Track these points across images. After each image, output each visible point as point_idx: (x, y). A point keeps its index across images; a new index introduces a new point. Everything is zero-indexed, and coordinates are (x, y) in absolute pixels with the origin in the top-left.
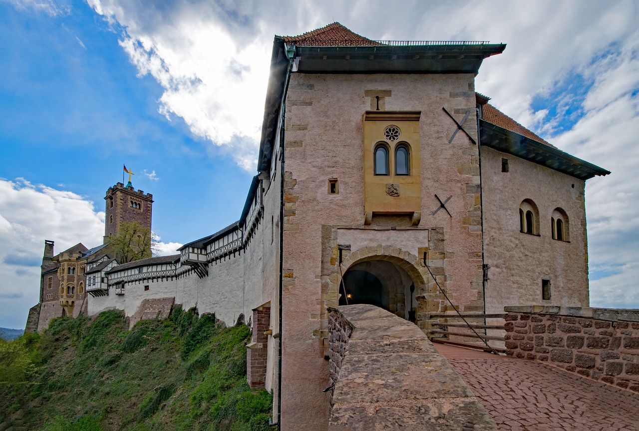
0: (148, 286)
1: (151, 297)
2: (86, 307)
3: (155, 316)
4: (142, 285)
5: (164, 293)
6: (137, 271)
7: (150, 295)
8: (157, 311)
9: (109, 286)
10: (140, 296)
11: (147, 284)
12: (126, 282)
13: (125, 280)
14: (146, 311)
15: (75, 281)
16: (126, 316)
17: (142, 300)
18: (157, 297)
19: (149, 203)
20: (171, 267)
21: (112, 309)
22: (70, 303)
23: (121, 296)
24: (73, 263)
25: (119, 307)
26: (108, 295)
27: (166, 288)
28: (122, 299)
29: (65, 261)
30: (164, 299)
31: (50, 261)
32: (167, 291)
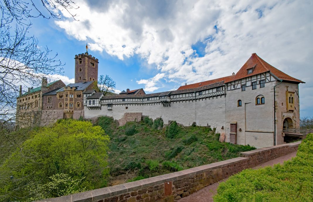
0: (127, 107)
1: (130, 112)
2: (84, 114)
3: (134, 120)
4: (124, 106)
5: (136, 110)
6: (121, 100)
7: (129, 111)
8: (134, 118)
9: (101, 105)
10: (123, 111)
11: (127, 106)
12: (113, 104)
13: (113, 103)
14: (128, 118)
15: (74, 101)
16: (114, 119)
17: (124, 113)
18: (133, 112)
19: (97, 63)
20: (140, 100)
21: (105, 116)
22: (71, 112)
23: (110, 111)
24: (72, 92)
25: (109, 115)
26: (101, 109)
27: (137, 108)
28: (110, 112)
29: (69, 91)
30: (137, 113)
31: (46, 88)
32: (137, 109)
